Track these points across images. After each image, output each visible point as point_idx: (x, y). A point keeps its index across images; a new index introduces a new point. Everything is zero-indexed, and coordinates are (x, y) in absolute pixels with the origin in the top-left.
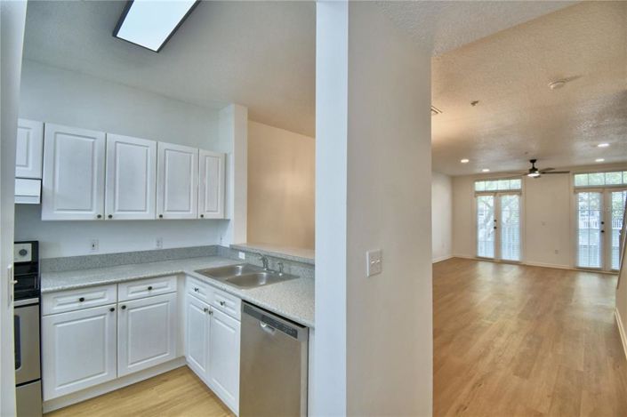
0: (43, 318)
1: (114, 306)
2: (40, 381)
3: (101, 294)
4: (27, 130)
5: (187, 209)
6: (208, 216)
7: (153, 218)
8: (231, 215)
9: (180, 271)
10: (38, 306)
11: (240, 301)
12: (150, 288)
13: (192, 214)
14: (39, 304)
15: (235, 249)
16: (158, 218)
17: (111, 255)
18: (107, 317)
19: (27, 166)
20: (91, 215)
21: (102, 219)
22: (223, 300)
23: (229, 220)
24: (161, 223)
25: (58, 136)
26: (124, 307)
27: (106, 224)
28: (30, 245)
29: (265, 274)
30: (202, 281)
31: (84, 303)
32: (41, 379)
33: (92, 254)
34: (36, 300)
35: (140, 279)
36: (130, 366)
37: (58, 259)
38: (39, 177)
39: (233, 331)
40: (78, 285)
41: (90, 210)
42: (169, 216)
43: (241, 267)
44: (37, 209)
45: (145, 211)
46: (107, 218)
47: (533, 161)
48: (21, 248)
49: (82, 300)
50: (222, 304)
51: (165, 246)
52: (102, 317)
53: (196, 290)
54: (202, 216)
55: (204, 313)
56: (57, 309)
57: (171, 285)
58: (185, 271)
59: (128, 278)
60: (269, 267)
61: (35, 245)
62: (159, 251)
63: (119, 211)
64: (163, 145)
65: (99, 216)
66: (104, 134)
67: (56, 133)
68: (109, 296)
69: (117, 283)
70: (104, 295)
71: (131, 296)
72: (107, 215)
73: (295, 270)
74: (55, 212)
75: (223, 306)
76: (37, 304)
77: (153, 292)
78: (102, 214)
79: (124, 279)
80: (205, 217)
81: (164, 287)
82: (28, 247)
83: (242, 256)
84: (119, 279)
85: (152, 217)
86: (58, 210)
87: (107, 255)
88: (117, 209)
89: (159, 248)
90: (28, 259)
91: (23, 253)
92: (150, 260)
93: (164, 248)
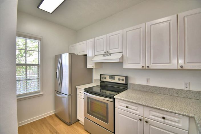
1: (141, 117)
3: (136, 108)
7: (176, 68)
10: (113, 102)
12: (163, 118)
16: (179, 68)
17: (156, 87)
19: (119, 48)
20: (139, 66)
21: (144, 68)
28: (125, 77)
32: (114, 133)
34: (111, 100)
37: (134, 84)
38: (122, 51)
40: (125, 99)
41: (139, 64)
44: (122, 63)
45: (170, 63)
46: (147, 68)
49: (127, 107)
52: (136, 121)
59: (149, 105)
63: (153, 63)
67: (127, 32)
72: (147, 66)
77: (166, 121)
78: (144, 66)
82: (124, 78)
86: (128, 64)
87: (154, 87)
88: (152, 63)
89: (187, 89)
90: (124, 82)
91: (123, 80)
92: (180, 96)
93: (191, 90)
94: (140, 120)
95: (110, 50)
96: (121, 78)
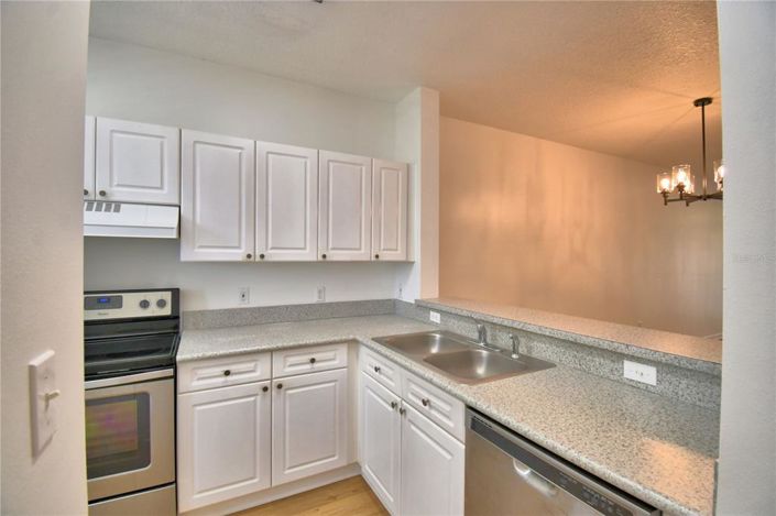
0: (179, 396)
1: (267, 383)
2: (174, 486)
3: (250, 366)
4: (160, 140)
5: (358, 247)
6: (386, 256)
7: (315, 259)
8: (416, 256)
9: (351, 337)
10: (173, 380)
11: (462, 407)
12: (313, 361)
13: (363, 254)
14: (175, 377)
15: (423, 307)
16: (320, 258)
17: (264, 308)
18: (259, 397)
19: (161, 188)
20: (238, 255)
21: (252, 259)
22: (426, 396)
23: (413, 263)
24: (324, 266)
25: (198, 145)
26: (280, 386)
27: (256, 266)
28: (169, 293)
29: (485, 353)
30: (386, 357)
31: (229, 378)
32: (176, 482)
33: (243, 306)
34: (170, 372)
35: (300, 347)
36: (287, 472)
37: (202, 313)
38: (177, 202)
39: (449, 457)
40: (222, 352)
41: (239, 247)
42: (335, 256)
43: (438, 336)
44: (173, 245)
45: (304, 249)
46: (258, 259)
48: (142, 299)
49: (227, 373)
50: (425, 403)
51: (329, 299)
52: (252, 399)
53: (377, 369)
54: (377, 256)
55: (390, 409)
56: (196, 384)
57: (340, 356)
58: (360, 339)
59: (285, 344)
60: (489, 341)
61: (176, 293)
62: (321, 305)
63: (272, 248)
64: (326, 155)
65: (249, 256)
66: (252, 142)
67: (195, 142)
68: (260, 370)
69: (271, 351)
70: (256, 366)
71: (289, 370)
72: (258, 253)
73: (541, 351)
74: (196, 250)
75: (427, 408)
76: (170, 377)
77: (316, 365)
78: (252, 254)
79: (280, 345)
80: (381, 259)
81: (330, 360)
82: (167, 296)
83: (435, 317)
84: (273, 346)
85: (313, 258)
86: (200, 247)
87: (259, 308)
88: (270, 246)
89: (321, 301)
90: (167, 311)
91: (161, 304)
92: (311, 317)
93: (327, 301)
94: (265, 389)
95: (115, 189)
96: (153, 298)
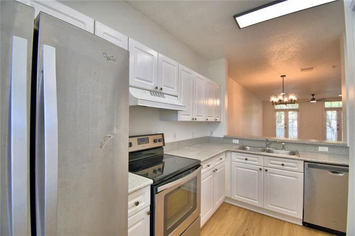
4: (174, 67)
9: (227, 150)
11: (303, 162)
16: (206, 120)
19: (174, 88)
20: (190, 118)
23: (220, 122)
33: (174, 141)
38: (177, 95)
41: (190, 115)
45: (202, 116)
47: (313, 95)
53: (246, 159)
65: (193, 119)
66: (193, 72)
70: (212, 163)
71: (217, 164)
81: (223, 159)
83: (236, 142)
86: (182, 114)
88: (196, 115)
90: (162, 144)
95: (163, 87)
